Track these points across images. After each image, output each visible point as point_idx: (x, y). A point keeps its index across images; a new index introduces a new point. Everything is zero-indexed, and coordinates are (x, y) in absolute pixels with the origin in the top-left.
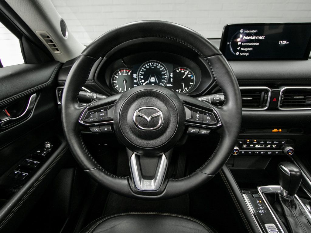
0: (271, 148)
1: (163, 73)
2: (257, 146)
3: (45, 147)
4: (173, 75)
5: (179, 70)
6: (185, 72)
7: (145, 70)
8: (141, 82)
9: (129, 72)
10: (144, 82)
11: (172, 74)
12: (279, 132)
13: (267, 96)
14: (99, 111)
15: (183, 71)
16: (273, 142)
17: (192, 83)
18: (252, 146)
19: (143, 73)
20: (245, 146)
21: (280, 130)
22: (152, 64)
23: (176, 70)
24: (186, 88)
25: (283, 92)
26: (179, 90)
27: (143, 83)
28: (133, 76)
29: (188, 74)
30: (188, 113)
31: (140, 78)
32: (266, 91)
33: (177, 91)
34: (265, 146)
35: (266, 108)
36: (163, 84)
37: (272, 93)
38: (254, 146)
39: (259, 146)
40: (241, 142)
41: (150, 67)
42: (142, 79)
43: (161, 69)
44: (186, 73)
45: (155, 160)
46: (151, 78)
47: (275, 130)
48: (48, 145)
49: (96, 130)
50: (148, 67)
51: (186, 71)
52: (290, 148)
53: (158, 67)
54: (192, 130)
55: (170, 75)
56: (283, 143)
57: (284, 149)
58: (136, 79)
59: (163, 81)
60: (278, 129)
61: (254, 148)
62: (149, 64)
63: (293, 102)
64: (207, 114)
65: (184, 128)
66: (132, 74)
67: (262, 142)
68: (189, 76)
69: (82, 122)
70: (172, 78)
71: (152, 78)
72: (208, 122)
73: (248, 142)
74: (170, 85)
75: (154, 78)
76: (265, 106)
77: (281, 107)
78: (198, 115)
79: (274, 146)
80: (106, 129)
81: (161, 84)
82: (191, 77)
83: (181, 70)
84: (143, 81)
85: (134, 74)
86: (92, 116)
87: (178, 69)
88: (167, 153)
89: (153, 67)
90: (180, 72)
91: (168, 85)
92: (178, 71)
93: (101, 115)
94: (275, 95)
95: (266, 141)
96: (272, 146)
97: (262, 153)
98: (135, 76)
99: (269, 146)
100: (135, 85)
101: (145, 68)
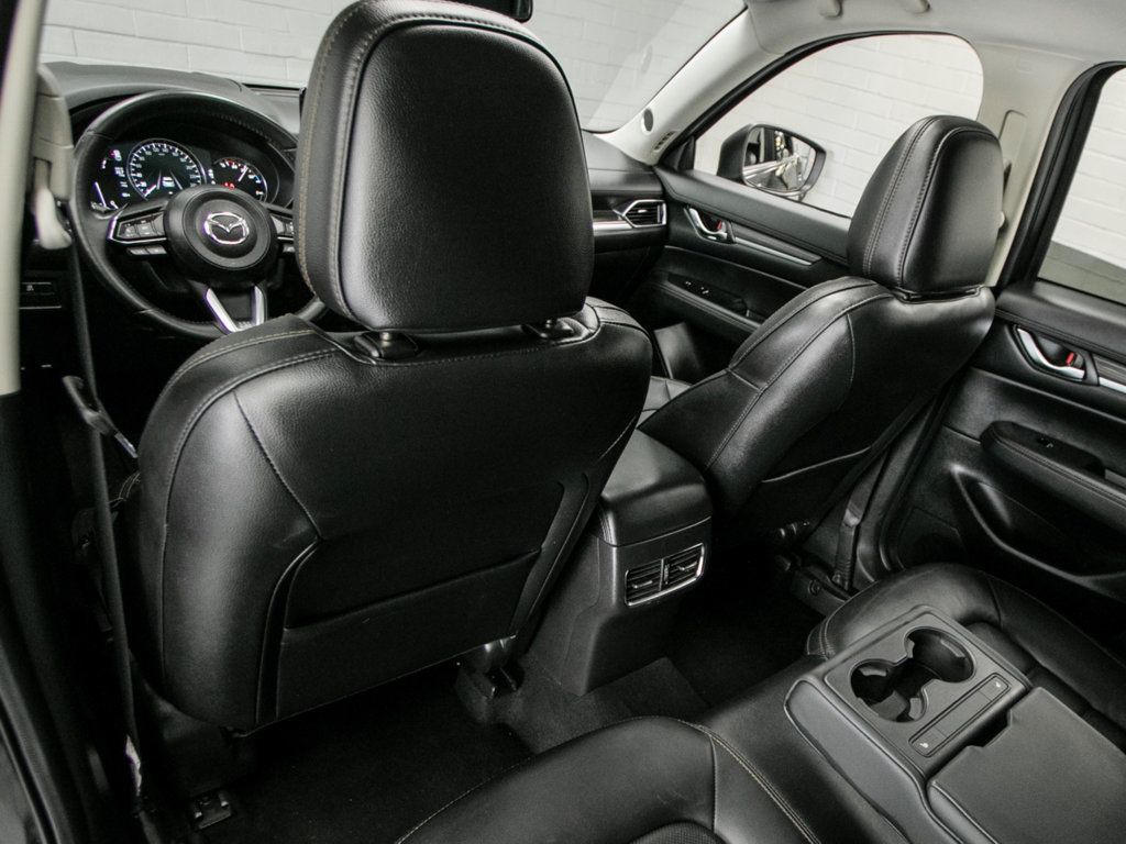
1: (189, 168)
4: (214, 173)
5: (226, 164)
6: (239, 168)
7: (142, 159)
8: (141, 187)
10: (149, 187)
11: (211, 171)
15: (234, 167)
17: (261, 193)
19: (139, 166)
22: (156, 146)
23: (218, 164)
27: (145, 189)
28: (114, 171)
29: (247, 173)
30: (279, 226)
31: (135, 177)
41: (155, 154)
42: (139, 180)
43: (182, 160)
44: (244, 170)
45: (244, 298)
46: (161, 178)
50: (149, 153)
51: (242, 167)
53: (175, 154)
55: (207, 173)
58: (125, 179)
59: (194, 185)
62: (152, 146)
65: (277, 246)
68: (251, 177)
70: (213, 179)
71: (165, 179)
75: (169, 179)
82: (256, 179)
83: (231, 164)
84: (144, 184)
87: (224, 161)
89: (163, 154)
90: (228, 168)
92: (223, 165)
98: (120, 172)
100: (125, 195)
101: (143, 154)
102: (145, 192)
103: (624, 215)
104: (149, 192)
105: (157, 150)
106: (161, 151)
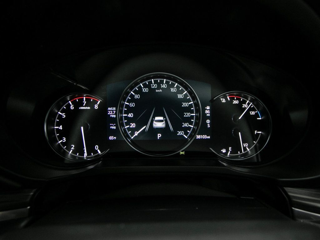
1: (185, 105)
4: (211, 110)
5: (226, 99)
7: (137, 97)
8: (129, 129)
10: (137, 129)
11: (208, 108)
15: (236, 102)
19: (132, 105)
22: (156, 82)
24: (246, 145)
26: (227, 151)
27: (133, 130)
29: (251, 109)
31: (126, 118)
33: (224, 151)
36: (186, 133)
41: (152, 91)
42: (130, 121)
43: (180, 96)
46: (154, 117)
50: (145, 90)
51: (244, 102)
53: (173, 90)
58: (114, 120)
59: (185, 125)
62: (150, 83)
68: (253, 113)
70: (208, 118)
71: (157, 118)
74: (205, 137)
75: (161, 118)
81: (180, 133)
83: (232, 99)
84: (133, 125)
85: (109, 109)
87: (225, 97)
89: (161, 90)
90: (229, 103)
91: (199, 137)
92: (224, 101)
98: (112, 112)
100: (111, 138)
101: (139, 92)
102: (133, 134)
104: (136, 134)
105: (154, 86)
106: (159, 87)
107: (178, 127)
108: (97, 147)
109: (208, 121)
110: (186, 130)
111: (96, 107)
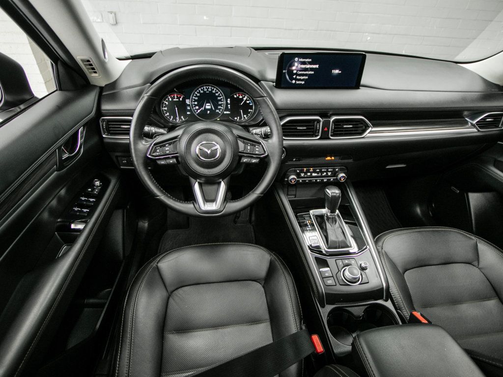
0: (327, 176)
1: (219, 98)
2: (314, 174)
3: (95, 185)
4: (230, 101)
6: (243, 97)
7: (198, 95)
8: (196, 109)
9: (180, 97)
10: (199, 109)
11: (229, 99)
12: (331, 160)
13: (320, 126)
14: (164, 146)
15: (241, 97)
16: (327, 169)
17: (251, 110)
18: (309, 174)
19: (196, 98)
20: (302, 175)
21: (333, 158)
22: (206, 88)
23: (233, 96)
24: (245, 116)
25: (333, 122)
27: (197, 110)
29: (246, 100)
30: (241, 145)
31: (194, 104)
32: (318, 121)
33: (236, 118)
34: (321, 174)
35: (318, 137)
36: (220, 111)
37: (323, 122)
38: (311, 174)
39: (316, 174)
40: (298, 171)
41: (205, 92)
42: (196, 105)
43: (217, 94)
44: (245, 99)
47: (329, 158)
48: (98, 183)
49: (163, 162)
50: (202, 92)
51: (244, 97)
52: (343, 175)
53: (214, 92)
54: (245, 160)
55: (227, 101)
56: (337, 170)
57: (337, 176)
58: (189, 105)
59: (219, 107)
60: (331, 157)
61: (311, 177)
62: (204, 88)
63: (345, 131)
64: (256, 146)
65: (238, 158)
66: (184, 99)
67: (318, 170)
68: (248, 102)
69: (149, 156)
70: (229, 104)
71: (207, 104)
72: (257, 152)
73: (305, 171)
74: (228, 112)
75: (209, 104)
76: (318, 135)
77: (332, 136)
78: (249, 147)
79: (329, 174)
80: (171, 162)
81: (217, 111)
82: (250, 103)
83: (239, 96)
84: (197, 107)
85: (187, 100)
86: (158, 151)
87: (236, 95)
88: (225, 180)
90: (238, 98)
91: (225, 112)
92: (235, 96)
93: (166, 149)
94: (326, 124)
95: (321, 169)
96: (327, 174)
97: (318, 181)
98: (188, 102)
99: (325, 174)
100: (188, 113)
101: (199, 92)
102: (197, 111)
103: (474, 122)
104: (199, 111)
105: (206, 90)
106: (208, 91)
107: (216, 108)
108: (182, 117)
109: (229, 106)
110: (220, 109)
111: (181, 99)
